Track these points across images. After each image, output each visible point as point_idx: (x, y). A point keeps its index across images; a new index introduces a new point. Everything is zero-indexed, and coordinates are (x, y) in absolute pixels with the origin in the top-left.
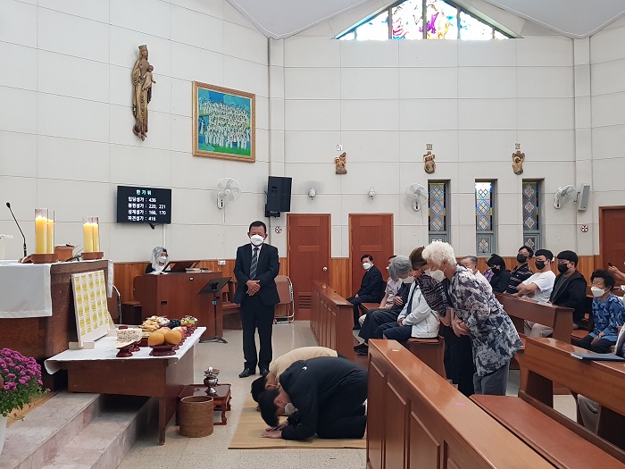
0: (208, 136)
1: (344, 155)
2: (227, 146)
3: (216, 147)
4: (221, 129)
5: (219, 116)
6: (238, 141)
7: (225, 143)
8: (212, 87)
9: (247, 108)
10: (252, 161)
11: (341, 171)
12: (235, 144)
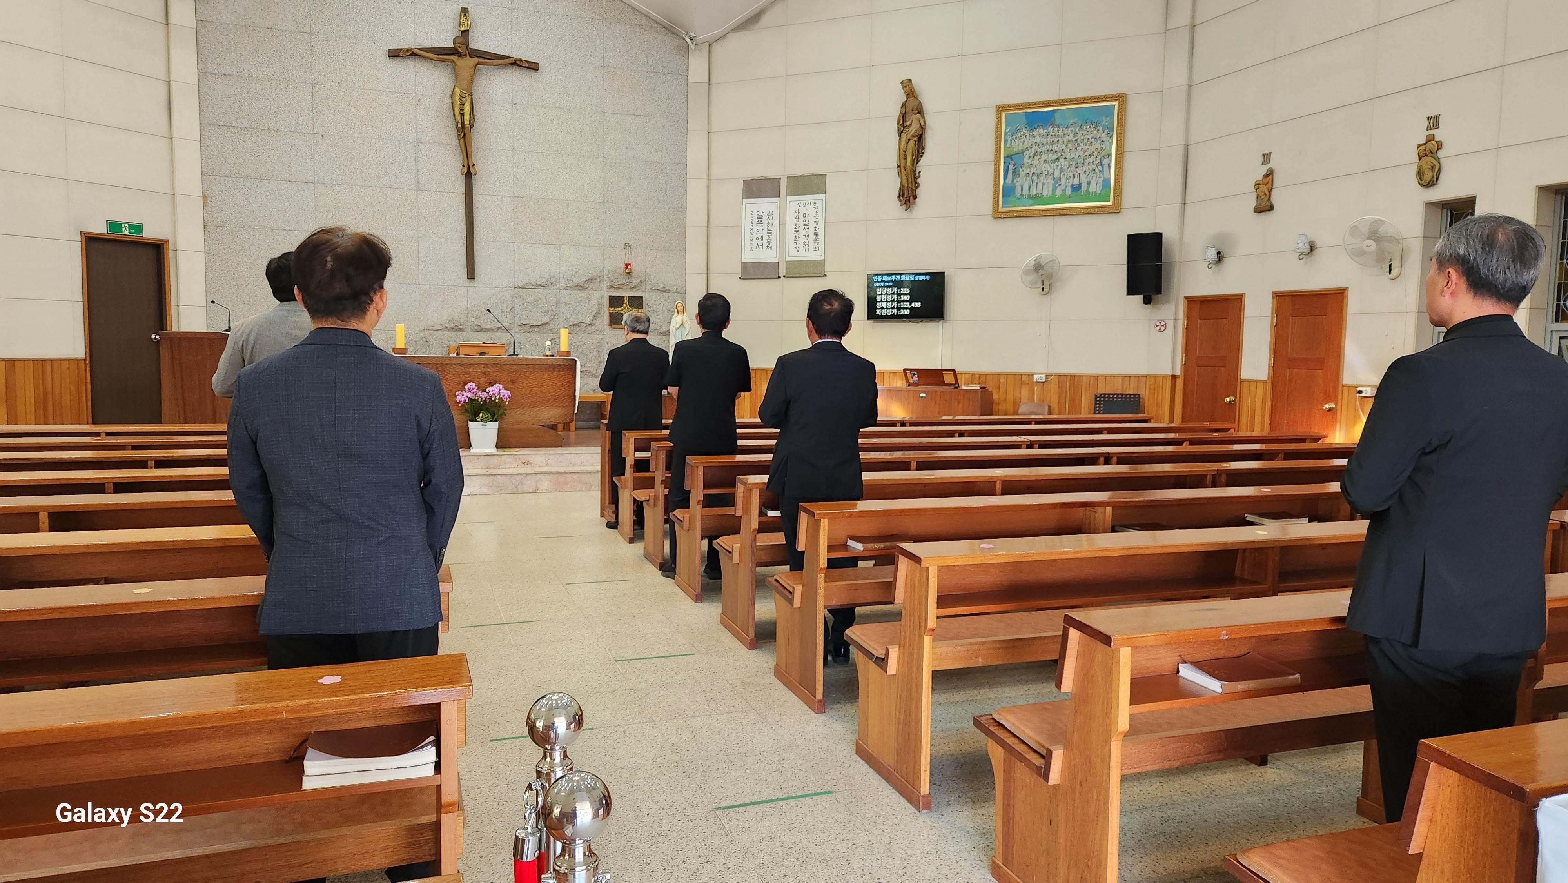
0: (1022, 184)
1: (1270, 174)
2: (1058, 192)
3: (1037, 199)
4: (1049, 168)
5: (1044, 149)
6: (1083, 179)
7: (1054, 189)
8: (1030, 105)
9: (1105, 121)
10: (1115, 210)
11: (1264, 207)
12: (1076, 188)
